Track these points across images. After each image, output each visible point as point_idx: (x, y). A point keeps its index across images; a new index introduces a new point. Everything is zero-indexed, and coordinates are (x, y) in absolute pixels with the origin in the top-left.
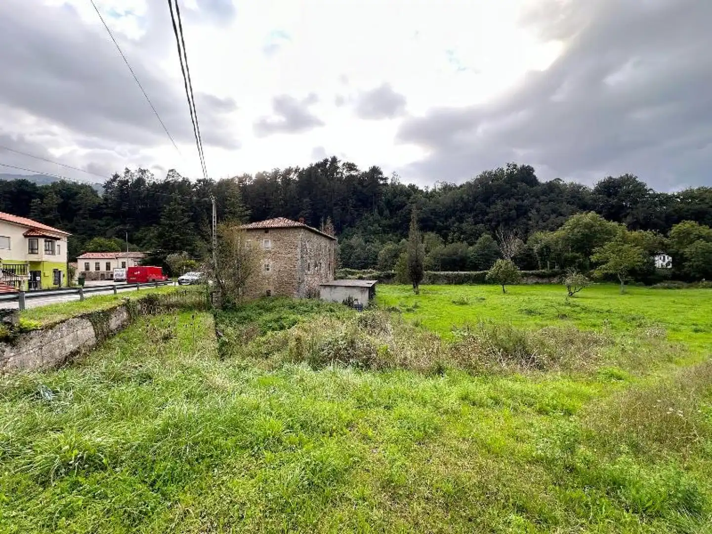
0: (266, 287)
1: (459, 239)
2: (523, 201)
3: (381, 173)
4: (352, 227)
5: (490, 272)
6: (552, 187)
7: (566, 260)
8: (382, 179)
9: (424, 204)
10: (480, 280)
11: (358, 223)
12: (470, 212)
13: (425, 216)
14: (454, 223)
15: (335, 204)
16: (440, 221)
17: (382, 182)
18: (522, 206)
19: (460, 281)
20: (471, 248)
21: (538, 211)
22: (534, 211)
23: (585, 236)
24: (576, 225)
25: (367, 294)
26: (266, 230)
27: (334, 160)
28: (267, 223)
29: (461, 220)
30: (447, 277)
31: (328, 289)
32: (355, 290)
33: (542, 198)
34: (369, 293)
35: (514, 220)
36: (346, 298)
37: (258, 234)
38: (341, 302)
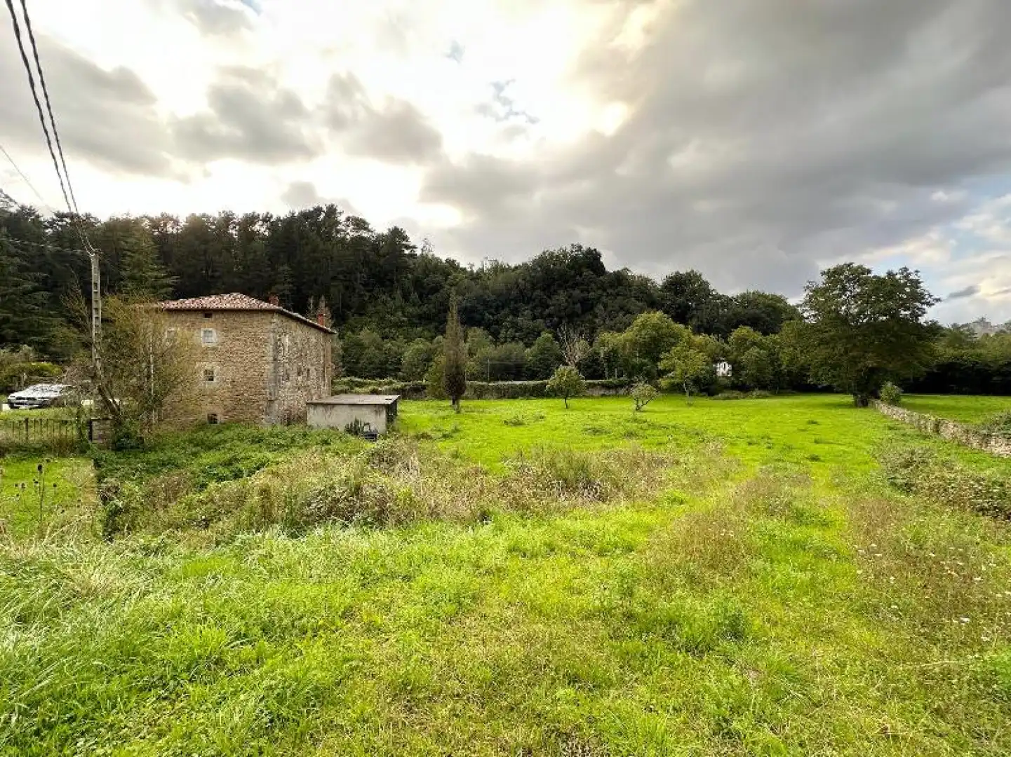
0: (207, 408)
1: (513, 339)
2: (589, 292)
3: (405, 238)
4: (361, 315)
5: (551, 382)
6: (620, 279)
7: (633, 367)
8: (407, 247)
9: (468, 288)
10: (539, 393)
11: (370, 308)
12: (528, 303)
13: (468, 304)
14: (507, 316)
15: (334, 278)
16: (490, 314)
17: (407, 252)
18: (588, 300)
19: (514, 394)
20: (528, 350)
21: (605, 306)
22: (601, 307)
23: (654, 339)
24: (644, 326)
25: (384, 415)
26: (207, 313)
27: (332, 211)
28: (208, 302)
29: (515, 312)
30: (498, 389)
31: (320, 409)
32: (365, 411)
33: (610, 291)
34: (387, 413)
35: (578, 316)
36: (350, 421)
37: (192, 318)
38: (341, 429)
